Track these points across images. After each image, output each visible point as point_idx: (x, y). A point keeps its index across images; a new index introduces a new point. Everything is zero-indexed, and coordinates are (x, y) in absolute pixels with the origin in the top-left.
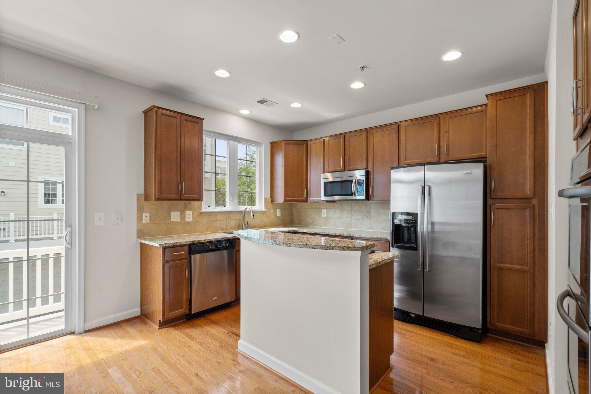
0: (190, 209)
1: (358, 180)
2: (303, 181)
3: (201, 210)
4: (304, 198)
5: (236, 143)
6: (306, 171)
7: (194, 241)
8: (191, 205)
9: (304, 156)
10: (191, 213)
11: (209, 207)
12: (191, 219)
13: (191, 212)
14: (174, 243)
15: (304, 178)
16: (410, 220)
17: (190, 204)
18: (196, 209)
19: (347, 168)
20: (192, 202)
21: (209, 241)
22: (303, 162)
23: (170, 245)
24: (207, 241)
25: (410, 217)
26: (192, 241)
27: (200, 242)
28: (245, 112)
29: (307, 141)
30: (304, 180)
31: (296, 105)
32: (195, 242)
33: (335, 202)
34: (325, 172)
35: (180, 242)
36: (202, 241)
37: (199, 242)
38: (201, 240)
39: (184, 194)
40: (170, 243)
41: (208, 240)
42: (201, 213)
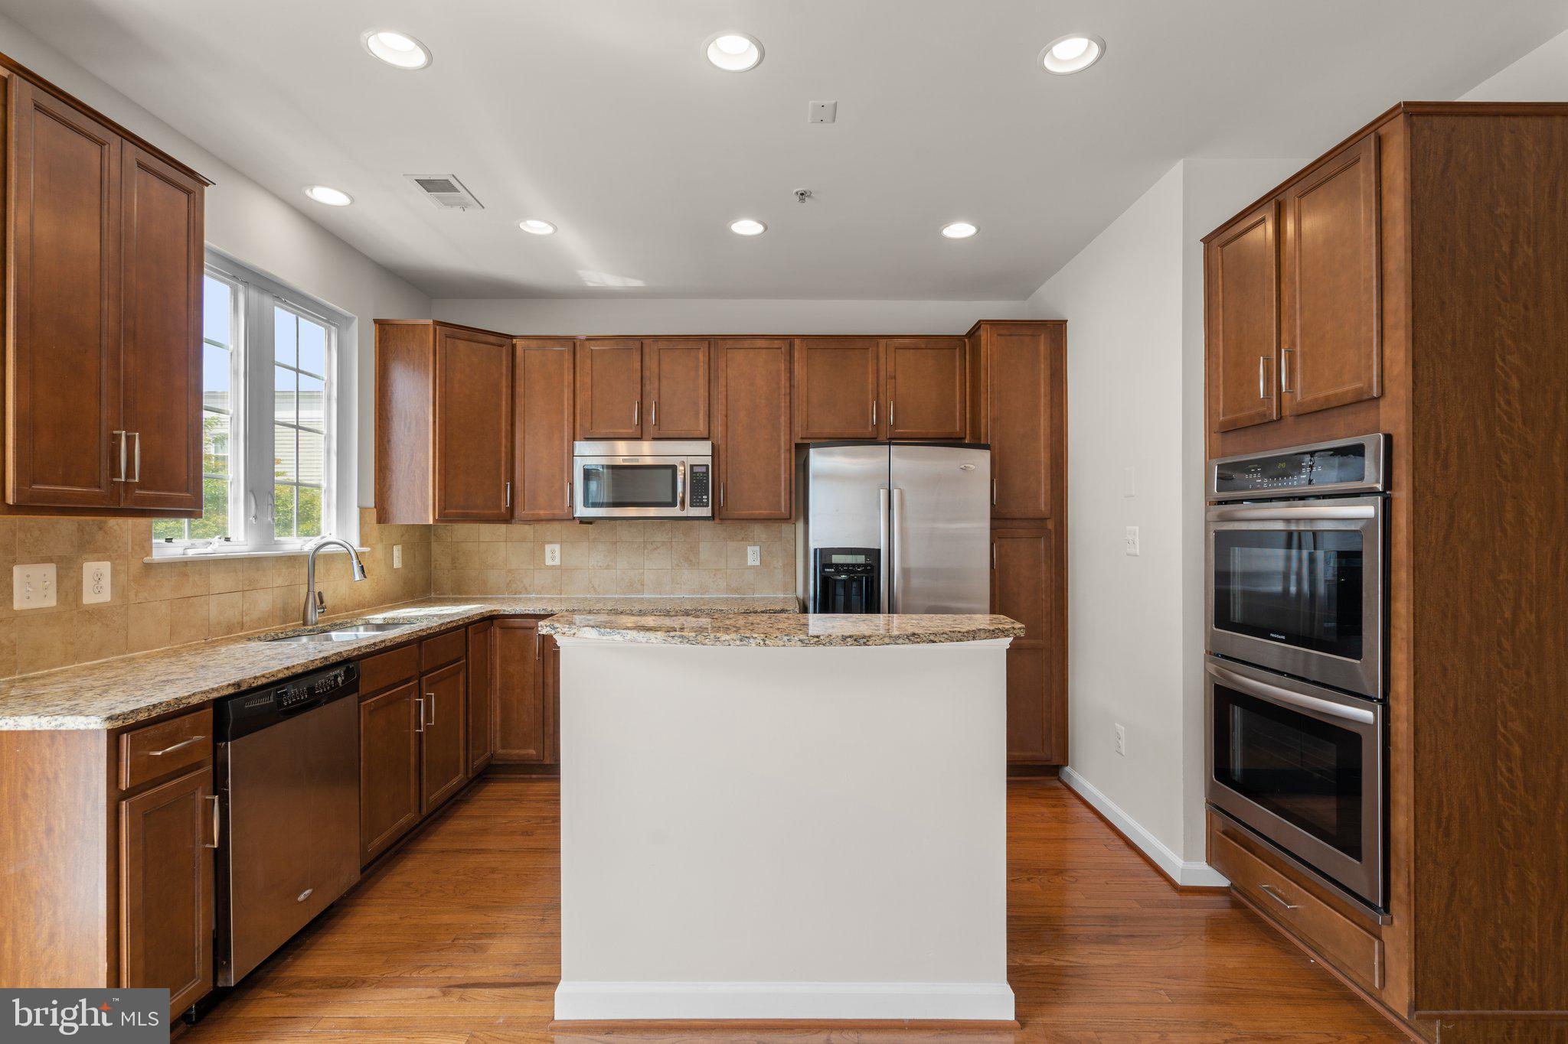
0: (101, 552)
1: (692, 466)
2: (500, 460)
3: (149, 553)
4: (503, 510)
5: (268, 300)
6: (509, 428)
7: (238, 685)
8: (105, 532)
9: (504, 383)
10: (105, 567)
11: (169, 540)
12: (105, 596)
13: (108, 564)
14: (168, 704)
15: (503, 449)
16: (859, 565)
17: (101, 529)
18: (130, 550)
19: (651, 429)
20: (114, 522)
21: (288, 673)
22: (501, 399)
23: (154, 714)
24: (281, 676)
25: (861, 559)
26: (234, 685)
27: (260, 683)
28: (327, 196)
29: (512, 337)
30: (503, 455)
31: (536, 227)
32: (244, 687)
33: (591, 523)
34: (578, 436)
35: (189, 697)
36: (264, 681)
37: (255, 684)
38: (263, 676)
39: (141, 485)
40: (154, 706)
41: (286, 672)
42: (150, 568)
